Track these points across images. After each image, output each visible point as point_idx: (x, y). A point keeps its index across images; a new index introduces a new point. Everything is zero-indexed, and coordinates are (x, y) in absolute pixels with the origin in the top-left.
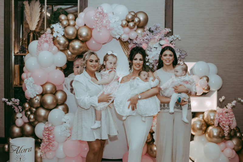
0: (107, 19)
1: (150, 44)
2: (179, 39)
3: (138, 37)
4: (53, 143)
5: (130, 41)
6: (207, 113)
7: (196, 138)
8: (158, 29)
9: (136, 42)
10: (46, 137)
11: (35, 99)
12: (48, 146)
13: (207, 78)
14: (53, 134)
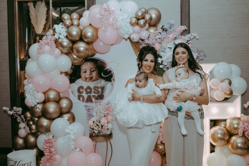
0: (113, 16)
1: (164, 44)
2: (197, 37)
3: (150, 37)
4: (54, 157)
5: (142, 41)
6: (229, 121)
7: (217, 149)
8: (172, 28)
9: (149, 43)
10: (47, 150)
11: (36, 107)
12: (50, 160)
13: (229, 81)
14: (55, 146)
